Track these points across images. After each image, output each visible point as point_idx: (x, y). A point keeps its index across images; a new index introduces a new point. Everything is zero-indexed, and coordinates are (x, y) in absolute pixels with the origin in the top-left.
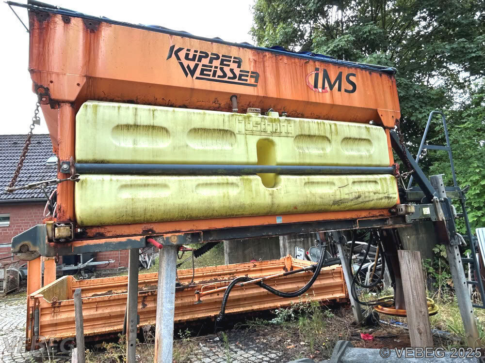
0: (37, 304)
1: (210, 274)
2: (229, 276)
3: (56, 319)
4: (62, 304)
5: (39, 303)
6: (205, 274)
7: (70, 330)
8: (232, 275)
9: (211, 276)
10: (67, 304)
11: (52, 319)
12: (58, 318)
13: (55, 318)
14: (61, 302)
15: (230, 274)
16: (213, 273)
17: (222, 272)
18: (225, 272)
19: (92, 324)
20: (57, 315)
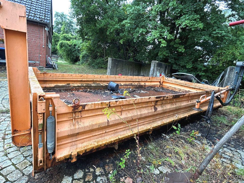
0: (51, 109)
1: (130, 80)
2: (137, 83)
3: (79, 128)
4: (86, 108)
5: (54, 106)
6: (127, 80)
7: (93, 138)
8: (139, 83)
9: (130, 81)
10: (93, 108)
11: (73, 128)
12: (80, 126)
13: (77, 127)
14: (85, 105)
15: (138, 82)
16: (131, 80)
17: (135, 80)
18: (137, 80)
19: (115, 129)
20: (78, 122)
